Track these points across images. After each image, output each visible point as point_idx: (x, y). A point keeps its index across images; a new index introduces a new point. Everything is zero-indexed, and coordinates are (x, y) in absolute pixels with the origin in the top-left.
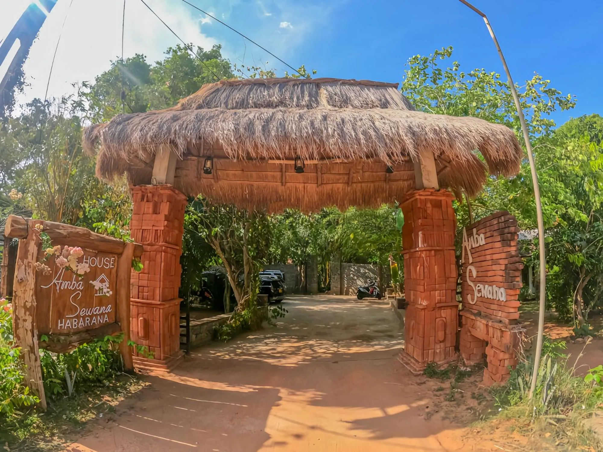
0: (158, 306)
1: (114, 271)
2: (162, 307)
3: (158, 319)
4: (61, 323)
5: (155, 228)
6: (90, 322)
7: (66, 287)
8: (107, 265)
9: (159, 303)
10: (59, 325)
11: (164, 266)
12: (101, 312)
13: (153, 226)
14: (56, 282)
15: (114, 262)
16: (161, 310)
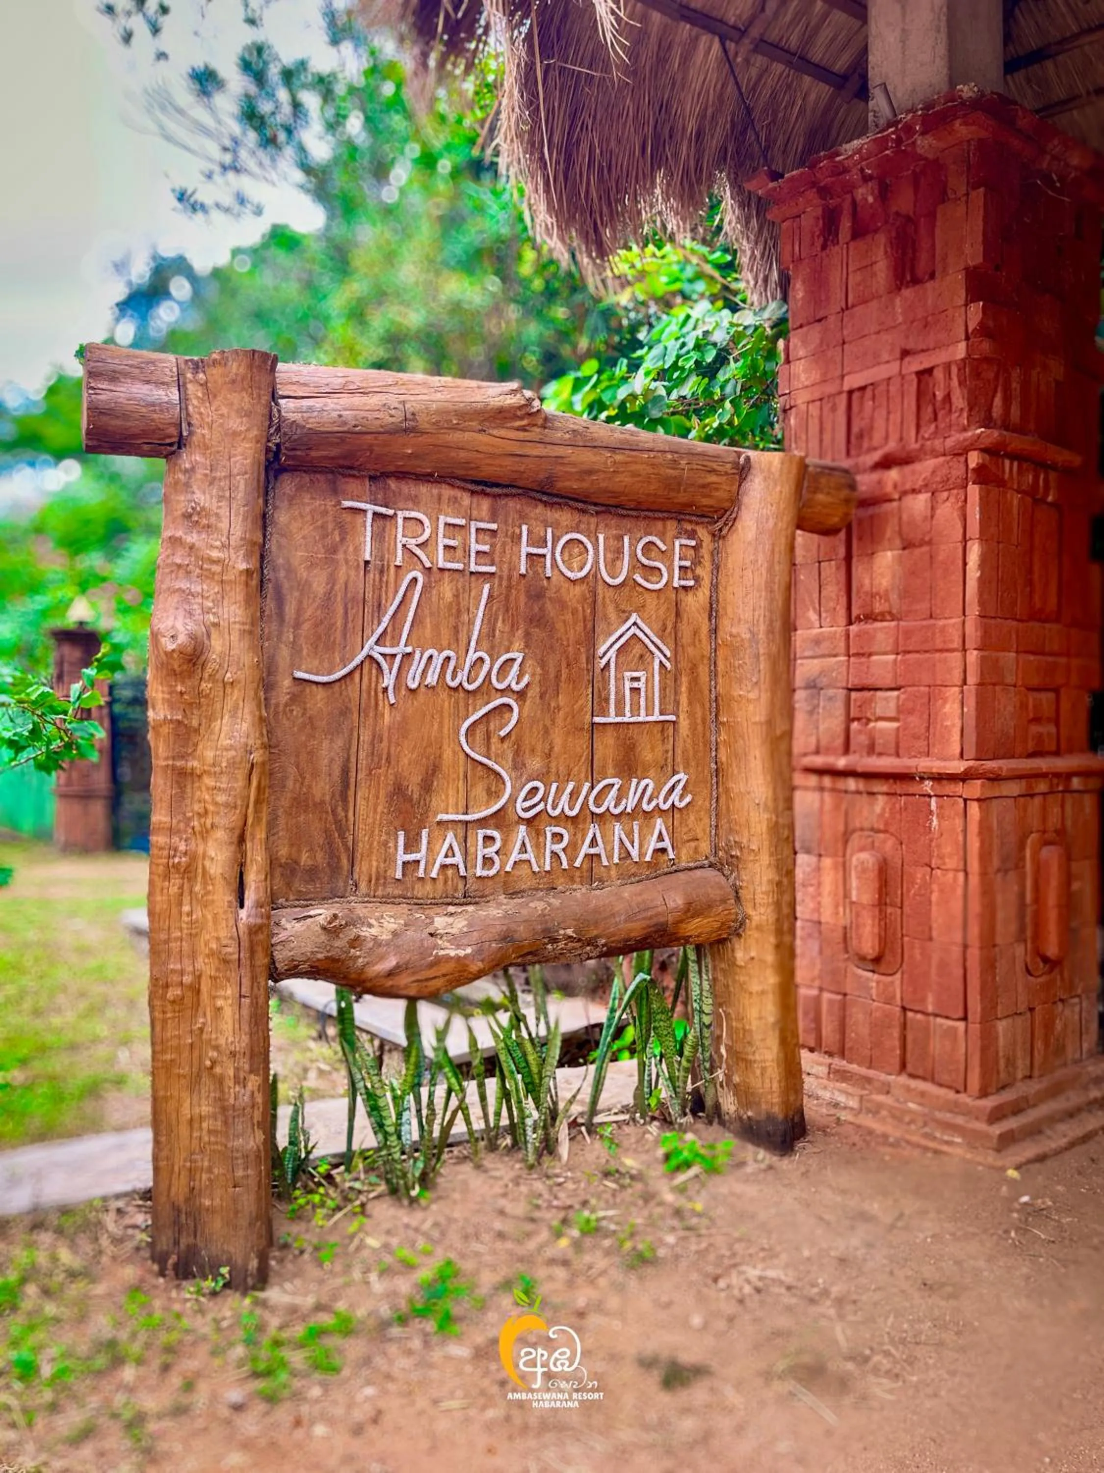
0: (959, 788)
1: (696, 602)
2: (975, 788)
3: (952, 863)
4: (411, 845)
5: (915, 364)
6: (572, 849)
7: (432, 679)
8: (651, 571)
9: (958, 767)
10: (402, 857)
11: (982, 566)
12: (630, 803)
13: (905, 353)
14: (377, 652)
15: (697, 561)
16: (974, 809)
